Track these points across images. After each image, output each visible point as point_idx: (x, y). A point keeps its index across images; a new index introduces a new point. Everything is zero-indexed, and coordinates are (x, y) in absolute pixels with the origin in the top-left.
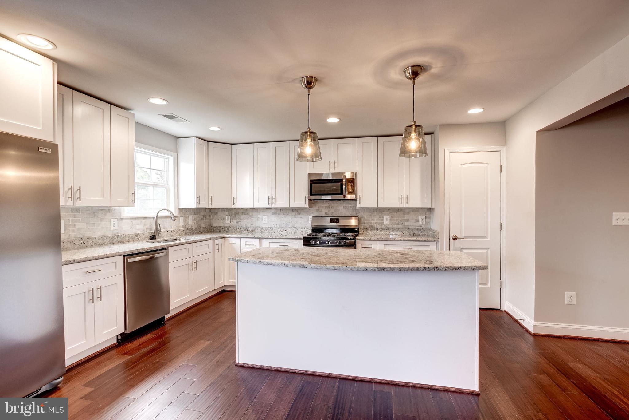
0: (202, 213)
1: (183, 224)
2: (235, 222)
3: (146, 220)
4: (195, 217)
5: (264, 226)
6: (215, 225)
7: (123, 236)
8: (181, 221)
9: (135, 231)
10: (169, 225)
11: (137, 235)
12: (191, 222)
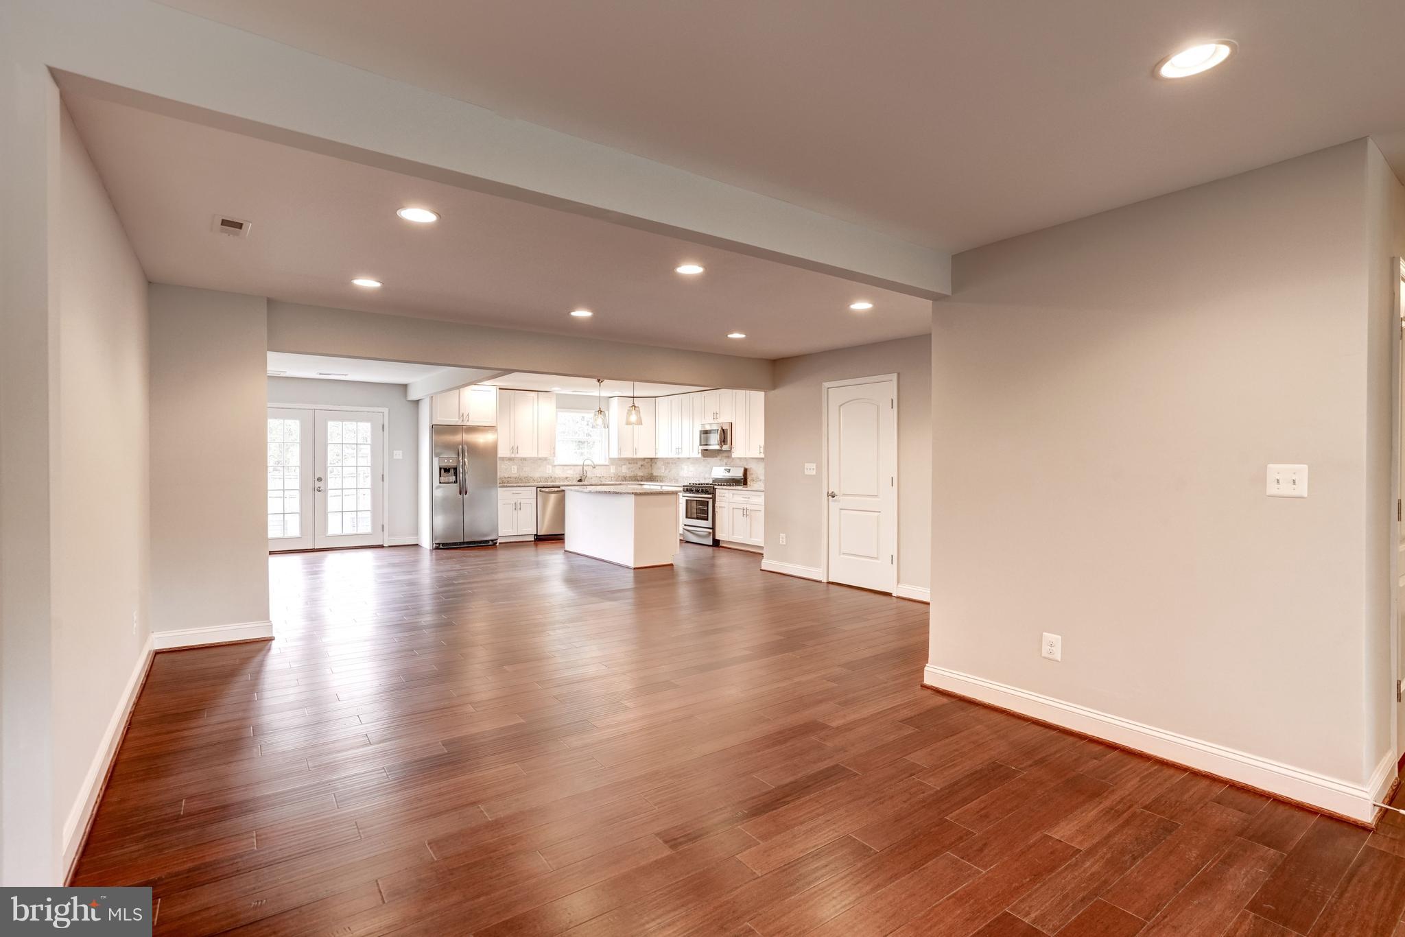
0: (640, 463)
1: (614, 472)
2: (668, 471)
3: (576, 467)
4: (630, 466)
5: (685, 476)
6: (655, 474)
7: (555, 478)
8: (613, 470)
9: (565, 476)
10: (599, 472)
11: (567, 478)
12: (625, 470)
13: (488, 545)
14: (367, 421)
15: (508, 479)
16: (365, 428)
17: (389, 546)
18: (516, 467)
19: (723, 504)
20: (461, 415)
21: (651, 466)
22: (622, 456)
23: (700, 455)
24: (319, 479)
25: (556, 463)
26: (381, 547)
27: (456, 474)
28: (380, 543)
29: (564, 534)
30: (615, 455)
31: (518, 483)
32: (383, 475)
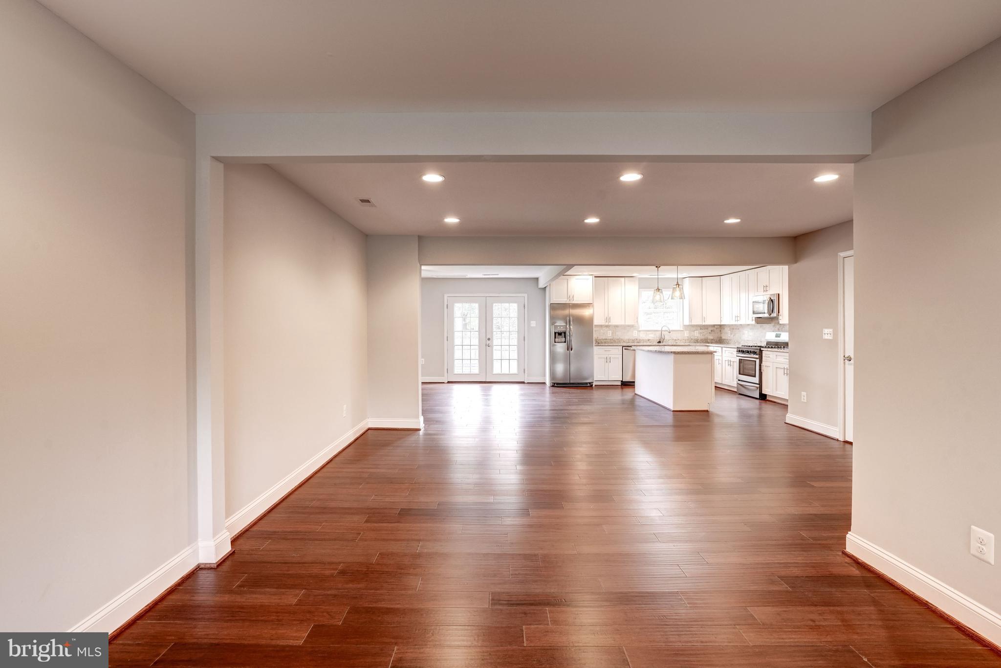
0: (710, 329)
1: (688, 335)
2: (733, 335)
3: (656, 332)
4: (701, 331)
6: (723, 338)
7: (640, 340)
8: (686, 334)
9: (648, 338)
10: (674, 336)
11: (649, 340)
12: (697, 334)
13: (589, 386)
14: (515, 302)
15: (605, 341)
16: (514, 307)
17: (528, 383)
18: (611, 332)
19: (768, 364)
20: (569, 296)
21: (720, 331)
22: (693, 324)
23: (754, 322)
24: (489, 339)
25: (640, 329)
26: (523, 383)
27: (565, 337)
28: (523, 381)
29: (634, 382)
30: (687, 323)
31: (612, 343)
32: (524, 337)
